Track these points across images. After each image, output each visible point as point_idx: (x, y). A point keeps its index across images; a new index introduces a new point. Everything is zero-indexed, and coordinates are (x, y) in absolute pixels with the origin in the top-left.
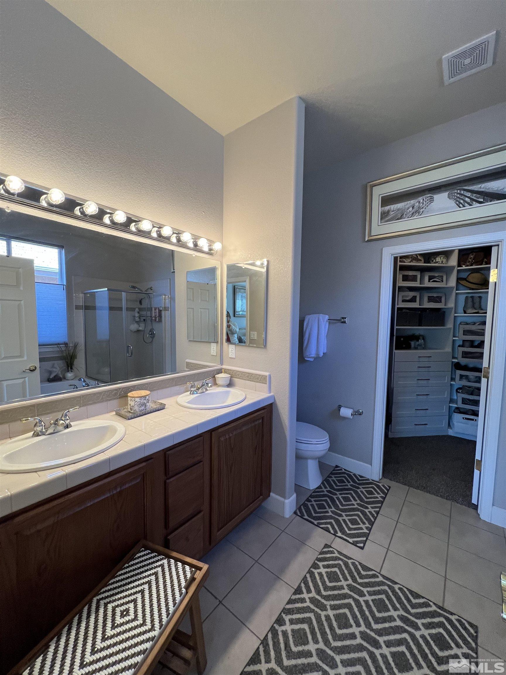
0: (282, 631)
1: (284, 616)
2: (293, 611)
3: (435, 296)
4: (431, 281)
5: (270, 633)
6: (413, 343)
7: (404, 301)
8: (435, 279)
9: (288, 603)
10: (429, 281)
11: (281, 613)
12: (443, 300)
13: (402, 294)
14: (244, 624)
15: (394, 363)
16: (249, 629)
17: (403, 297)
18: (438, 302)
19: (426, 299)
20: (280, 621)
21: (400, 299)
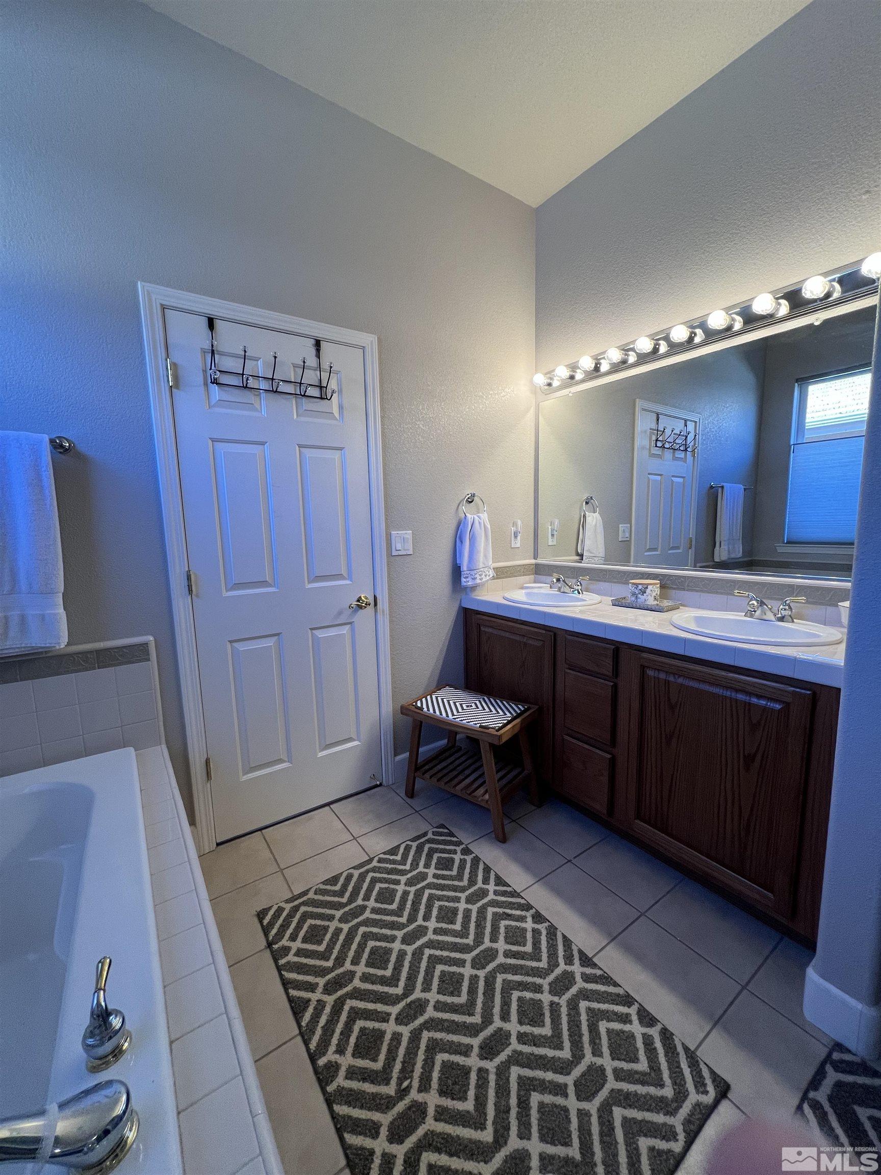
0: (525, 917)
1: (547, 924)
2: (552, 939)
5: (525, 902)
9: (564, 937)
11: (549, 921)
14: (539, 881)
16: (534, 884)
20: (538, 918)
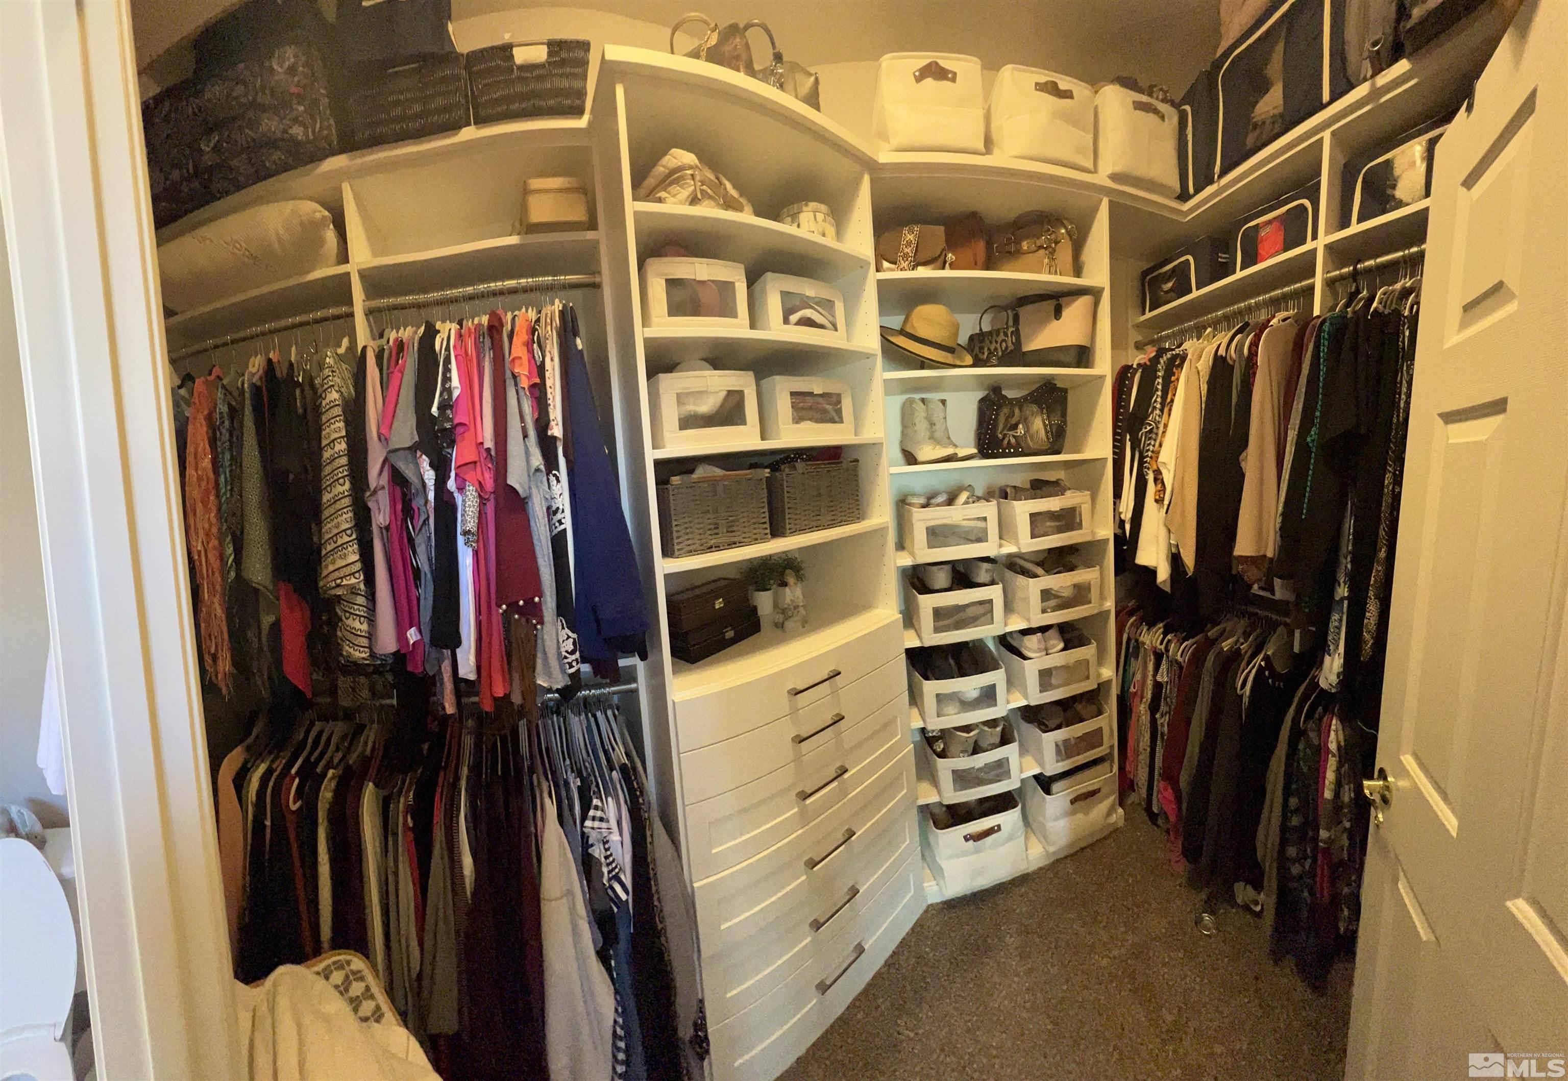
3: (818, 391)
4: (794, 318)
6: (764, 601)
7: (688, 422)
8: (808, 313)
10: (786, 321)
12: (847, 406)
13: (670, 383)
15: (679, 757)
17: (681, 398)
18: (832, 421)
19: (783, 405)
21: (670, 414)
